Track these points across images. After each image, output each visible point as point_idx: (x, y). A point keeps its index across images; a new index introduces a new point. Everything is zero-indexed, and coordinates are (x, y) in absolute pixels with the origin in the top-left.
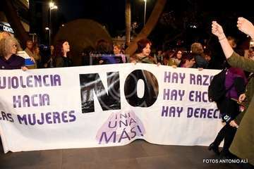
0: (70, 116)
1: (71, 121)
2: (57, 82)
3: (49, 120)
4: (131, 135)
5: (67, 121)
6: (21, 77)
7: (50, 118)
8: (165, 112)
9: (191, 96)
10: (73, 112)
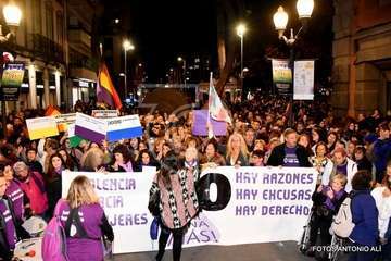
0: (142, 218)
1: (142, 223)
2: (132, 187)
3: (122, 223)
4: (201, 238)
5: (139, 224)
7: (122, 220)
8: (238, 211)
9: (264, 195)
10: (145, 215)
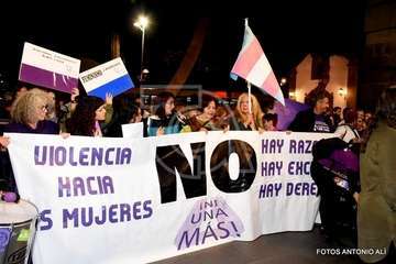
0: (145, 208)
1: (145, 216)
2: (125, 160)
3: (114, 217)
5: (140, 217)
6: (71, 149)
7: (115, 213)
8: (262, 192)
9: (290, 168)
10: (150, 202)
